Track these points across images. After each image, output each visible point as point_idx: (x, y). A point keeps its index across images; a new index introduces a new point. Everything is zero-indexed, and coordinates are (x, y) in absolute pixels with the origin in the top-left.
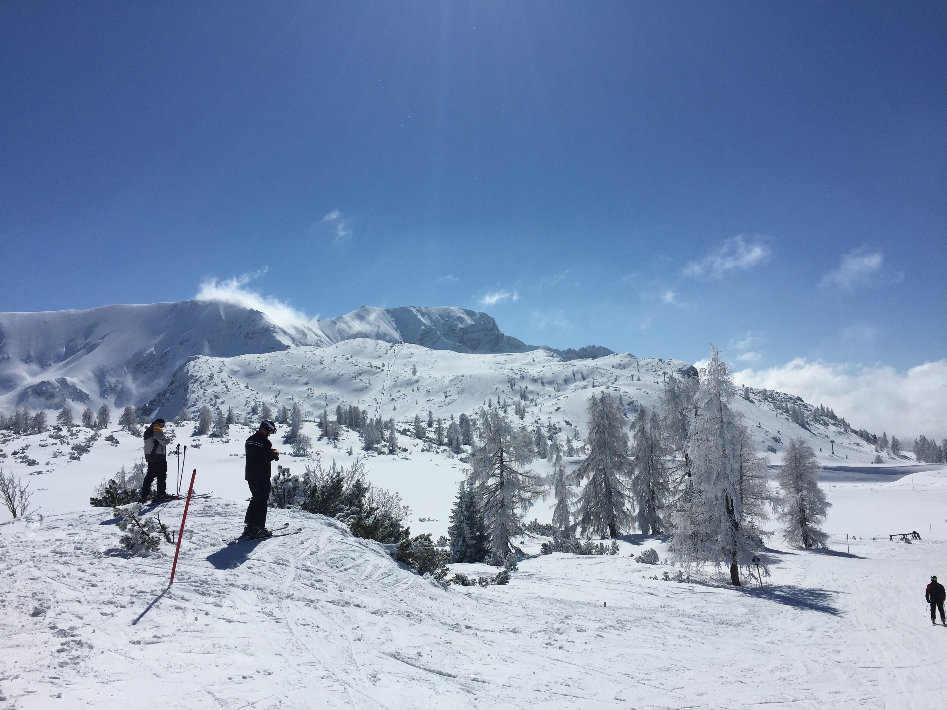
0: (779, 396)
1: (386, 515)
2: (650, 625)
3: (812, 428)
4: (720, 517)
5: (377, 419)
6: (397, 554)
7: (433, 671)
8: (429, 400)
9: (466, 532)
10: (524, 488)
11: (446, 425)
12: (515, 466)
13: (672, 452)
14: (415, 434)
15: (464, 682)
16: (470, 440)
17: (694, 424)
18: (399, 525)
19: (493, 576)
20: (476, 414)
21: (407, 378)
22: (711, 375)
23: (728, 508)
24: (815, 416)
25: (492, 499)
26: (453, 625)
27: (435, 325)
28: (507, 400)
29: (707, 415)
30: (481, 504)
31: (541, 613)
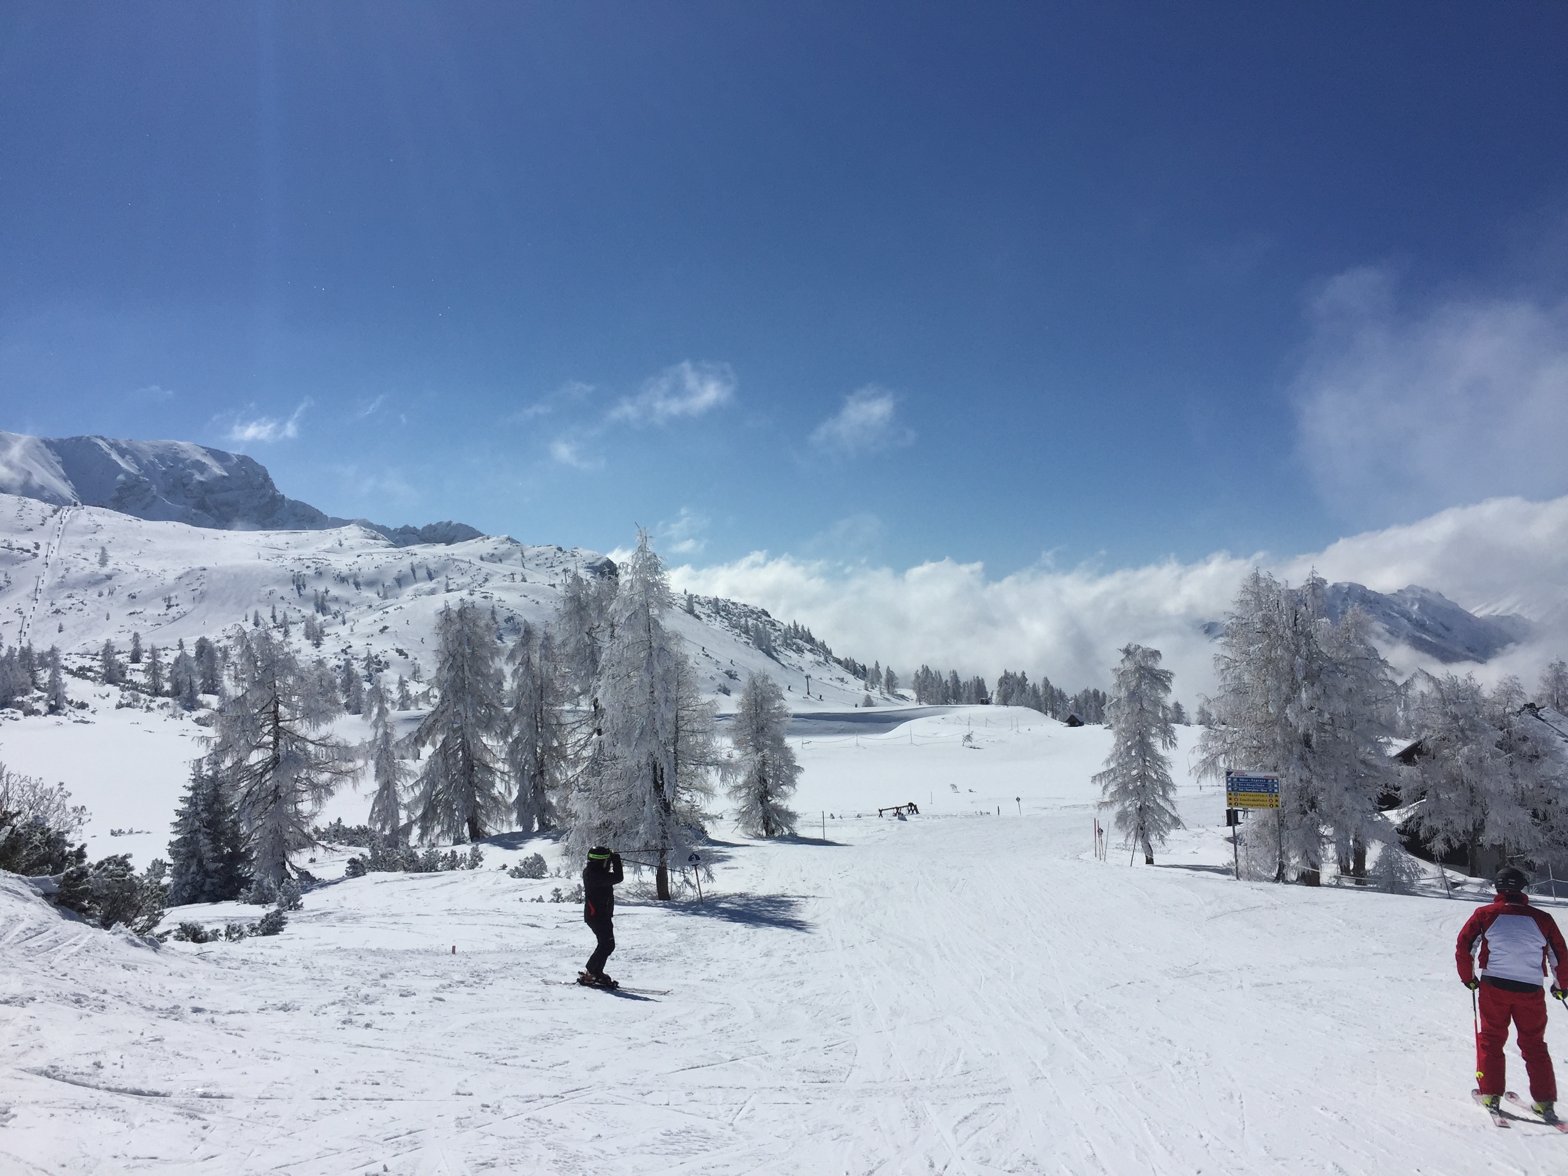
0: (737, 608)
1: (37, 825)
2: (525, 974)
3: (781, 657)
4: (644, 797)
5: (22, 648)
6: (57, 894)
7: (124, 1091)
8: (134, 613)
9: (203, 849)
10: (318, 767)
11: (168, 658)
12: (302, 728)
13: (574, 697)
14: (104, 675)
15: (183, 1101)
16: (217, 686)
17: (608, 650)
18: (64, 841)
19: (254, 922)
20: (229, 637)
21: (87, 571)
22: (635, 573)
23: (655, 782)
24: (785, 639)
25: (257, 787)
26: (167, 1009)
27: (146, 474)
28: (289, 614)
29: (628, 637)
30: (235, 800)
31: (337, 974)
